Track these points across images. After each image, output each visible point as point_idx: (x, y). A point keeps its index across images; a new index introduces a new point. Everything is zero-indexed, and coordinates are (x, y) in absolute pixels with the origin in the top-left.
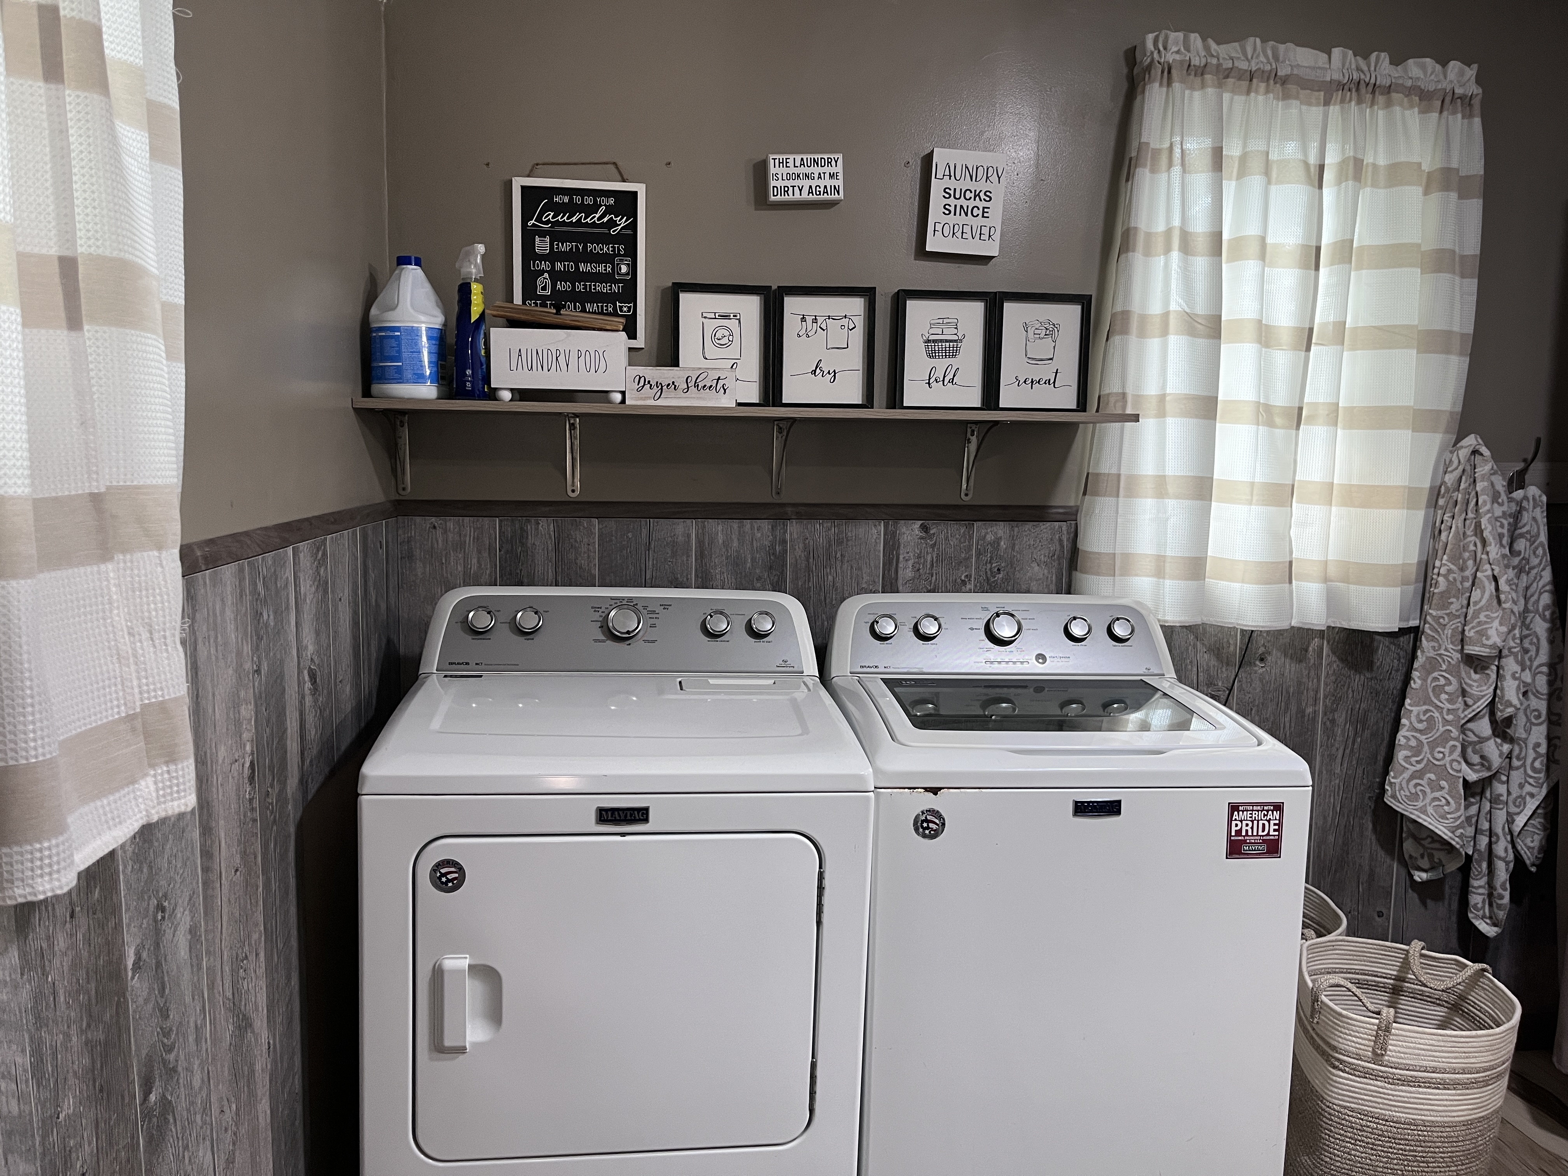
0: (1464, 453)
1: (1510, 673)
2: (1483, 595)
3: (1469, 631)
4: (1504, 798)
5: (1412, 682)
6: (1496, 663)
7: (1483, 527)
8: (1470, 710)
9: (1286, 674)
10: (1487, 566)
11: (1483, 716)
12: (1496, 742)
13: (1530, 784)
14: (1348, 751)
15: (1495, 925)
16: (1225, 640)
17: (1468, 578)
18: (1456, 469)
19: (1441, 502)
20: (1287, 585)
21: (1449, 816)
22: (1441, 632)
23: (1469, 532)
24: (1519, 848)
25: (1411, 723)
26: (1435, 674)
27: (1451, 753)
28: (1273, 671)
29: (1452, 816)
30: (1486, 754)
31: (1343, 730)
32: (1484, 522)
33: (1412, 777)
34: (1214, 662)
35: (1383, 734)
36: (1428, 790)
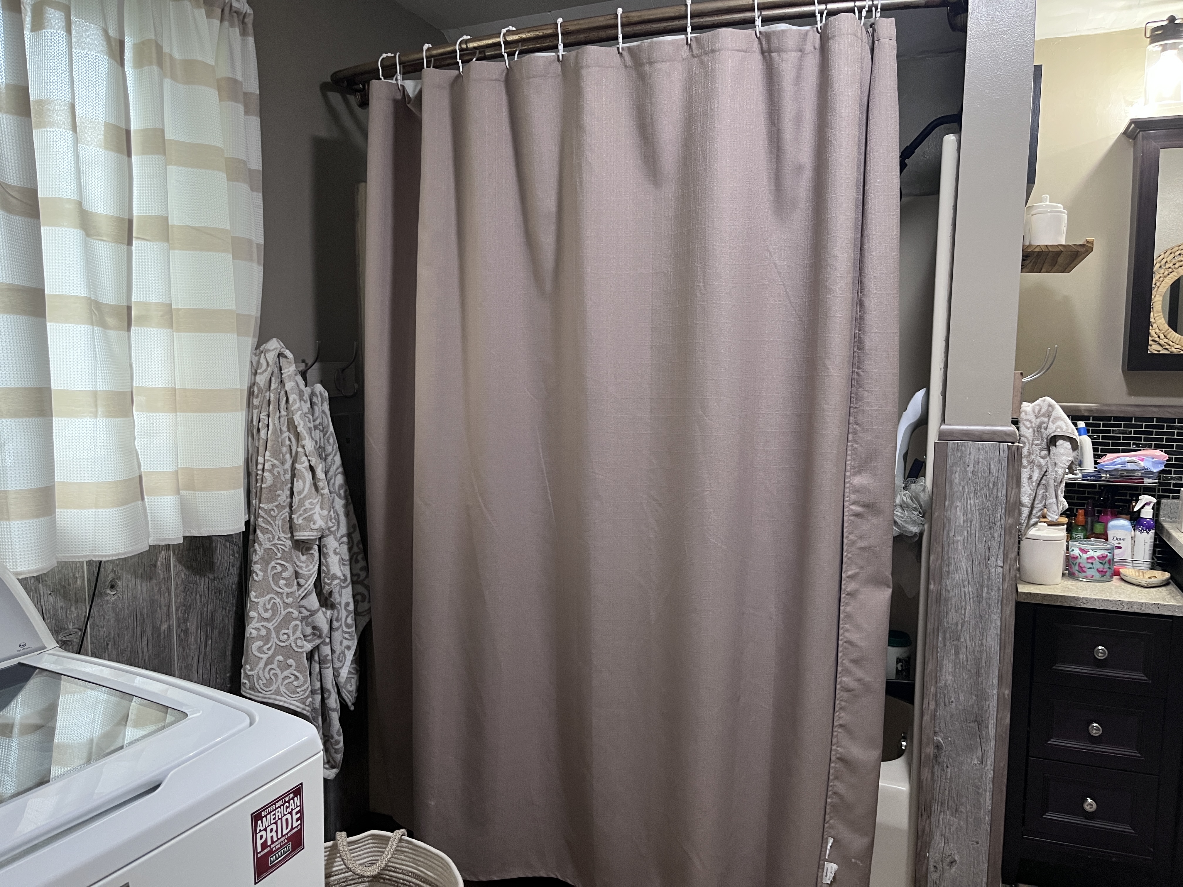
0: (271, 356)
1: (332, 549)
2: (304, 484)
3: (298, 518)
4: (330, 658)
5: (254, 575)
6: (317, 543)
7: (296, 423)
8: (303, 589)
9: (138, 596)
10: (304, 458)
11: (312, 592)
12: (322, 611)
13: (346, 639)
14: (201, 657)
15: (333, 767)
16: (71, 575)
17: (287, 470)
18: (265, 370)
19: (256, 402)
20: (140, 502)
21: (298, 690)
22: (273, 524)
23: (285, 429)
24: (344, 695)
25: (259, 614)
26: (273, 564)
27: (294, 632)
28: (125, 597)
29: (302, 689)
30: (317, 624)
31: (196, 637)
32: (297, 418)
33: (266, 665)
34: (60, 603)
35: (228, 630)
36: (278, 671)
